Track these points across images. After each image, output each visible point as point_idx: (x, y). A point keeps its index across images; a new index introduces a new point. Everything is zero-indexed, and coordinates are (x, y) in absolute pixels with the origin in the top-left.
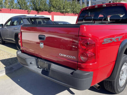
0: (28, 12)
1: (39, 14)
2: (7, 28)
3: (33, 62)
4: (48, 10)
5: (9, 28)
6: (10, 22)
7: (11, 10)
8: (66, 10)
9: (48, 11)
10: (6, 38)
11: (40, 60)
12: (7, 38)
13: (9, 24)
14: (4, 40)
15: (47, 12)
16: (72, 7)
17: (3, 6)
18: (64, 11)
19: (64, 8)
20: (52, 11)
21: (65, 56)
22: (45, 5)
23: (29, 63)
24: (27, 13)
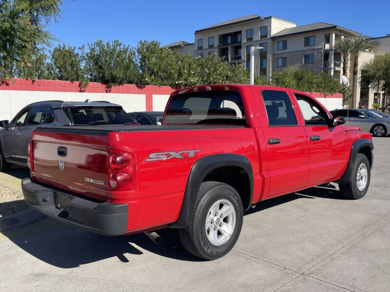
0: (80, 86)
1: (110, 91)
2: (16, 130)
3: (48, 198)
4: (136, 80)
5: (23, 130)
6: (25, 116)
7: (34, 81)
8: (186, 80)
9: (137, 84)
10: (14, 156)
11: (59, 193)
12: (17, 156)
13: (22, 120)
14: (8, 161)
15: (133, 86)
16: (206, 72)
17: (13, 71)
18: (182, 83)
19: (180, 75)
20: (147, 84)
21: (92, 181)
22: (127, 68)
23: (41, 200)
24: (79, 89)
